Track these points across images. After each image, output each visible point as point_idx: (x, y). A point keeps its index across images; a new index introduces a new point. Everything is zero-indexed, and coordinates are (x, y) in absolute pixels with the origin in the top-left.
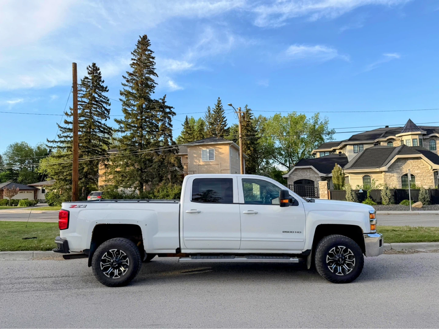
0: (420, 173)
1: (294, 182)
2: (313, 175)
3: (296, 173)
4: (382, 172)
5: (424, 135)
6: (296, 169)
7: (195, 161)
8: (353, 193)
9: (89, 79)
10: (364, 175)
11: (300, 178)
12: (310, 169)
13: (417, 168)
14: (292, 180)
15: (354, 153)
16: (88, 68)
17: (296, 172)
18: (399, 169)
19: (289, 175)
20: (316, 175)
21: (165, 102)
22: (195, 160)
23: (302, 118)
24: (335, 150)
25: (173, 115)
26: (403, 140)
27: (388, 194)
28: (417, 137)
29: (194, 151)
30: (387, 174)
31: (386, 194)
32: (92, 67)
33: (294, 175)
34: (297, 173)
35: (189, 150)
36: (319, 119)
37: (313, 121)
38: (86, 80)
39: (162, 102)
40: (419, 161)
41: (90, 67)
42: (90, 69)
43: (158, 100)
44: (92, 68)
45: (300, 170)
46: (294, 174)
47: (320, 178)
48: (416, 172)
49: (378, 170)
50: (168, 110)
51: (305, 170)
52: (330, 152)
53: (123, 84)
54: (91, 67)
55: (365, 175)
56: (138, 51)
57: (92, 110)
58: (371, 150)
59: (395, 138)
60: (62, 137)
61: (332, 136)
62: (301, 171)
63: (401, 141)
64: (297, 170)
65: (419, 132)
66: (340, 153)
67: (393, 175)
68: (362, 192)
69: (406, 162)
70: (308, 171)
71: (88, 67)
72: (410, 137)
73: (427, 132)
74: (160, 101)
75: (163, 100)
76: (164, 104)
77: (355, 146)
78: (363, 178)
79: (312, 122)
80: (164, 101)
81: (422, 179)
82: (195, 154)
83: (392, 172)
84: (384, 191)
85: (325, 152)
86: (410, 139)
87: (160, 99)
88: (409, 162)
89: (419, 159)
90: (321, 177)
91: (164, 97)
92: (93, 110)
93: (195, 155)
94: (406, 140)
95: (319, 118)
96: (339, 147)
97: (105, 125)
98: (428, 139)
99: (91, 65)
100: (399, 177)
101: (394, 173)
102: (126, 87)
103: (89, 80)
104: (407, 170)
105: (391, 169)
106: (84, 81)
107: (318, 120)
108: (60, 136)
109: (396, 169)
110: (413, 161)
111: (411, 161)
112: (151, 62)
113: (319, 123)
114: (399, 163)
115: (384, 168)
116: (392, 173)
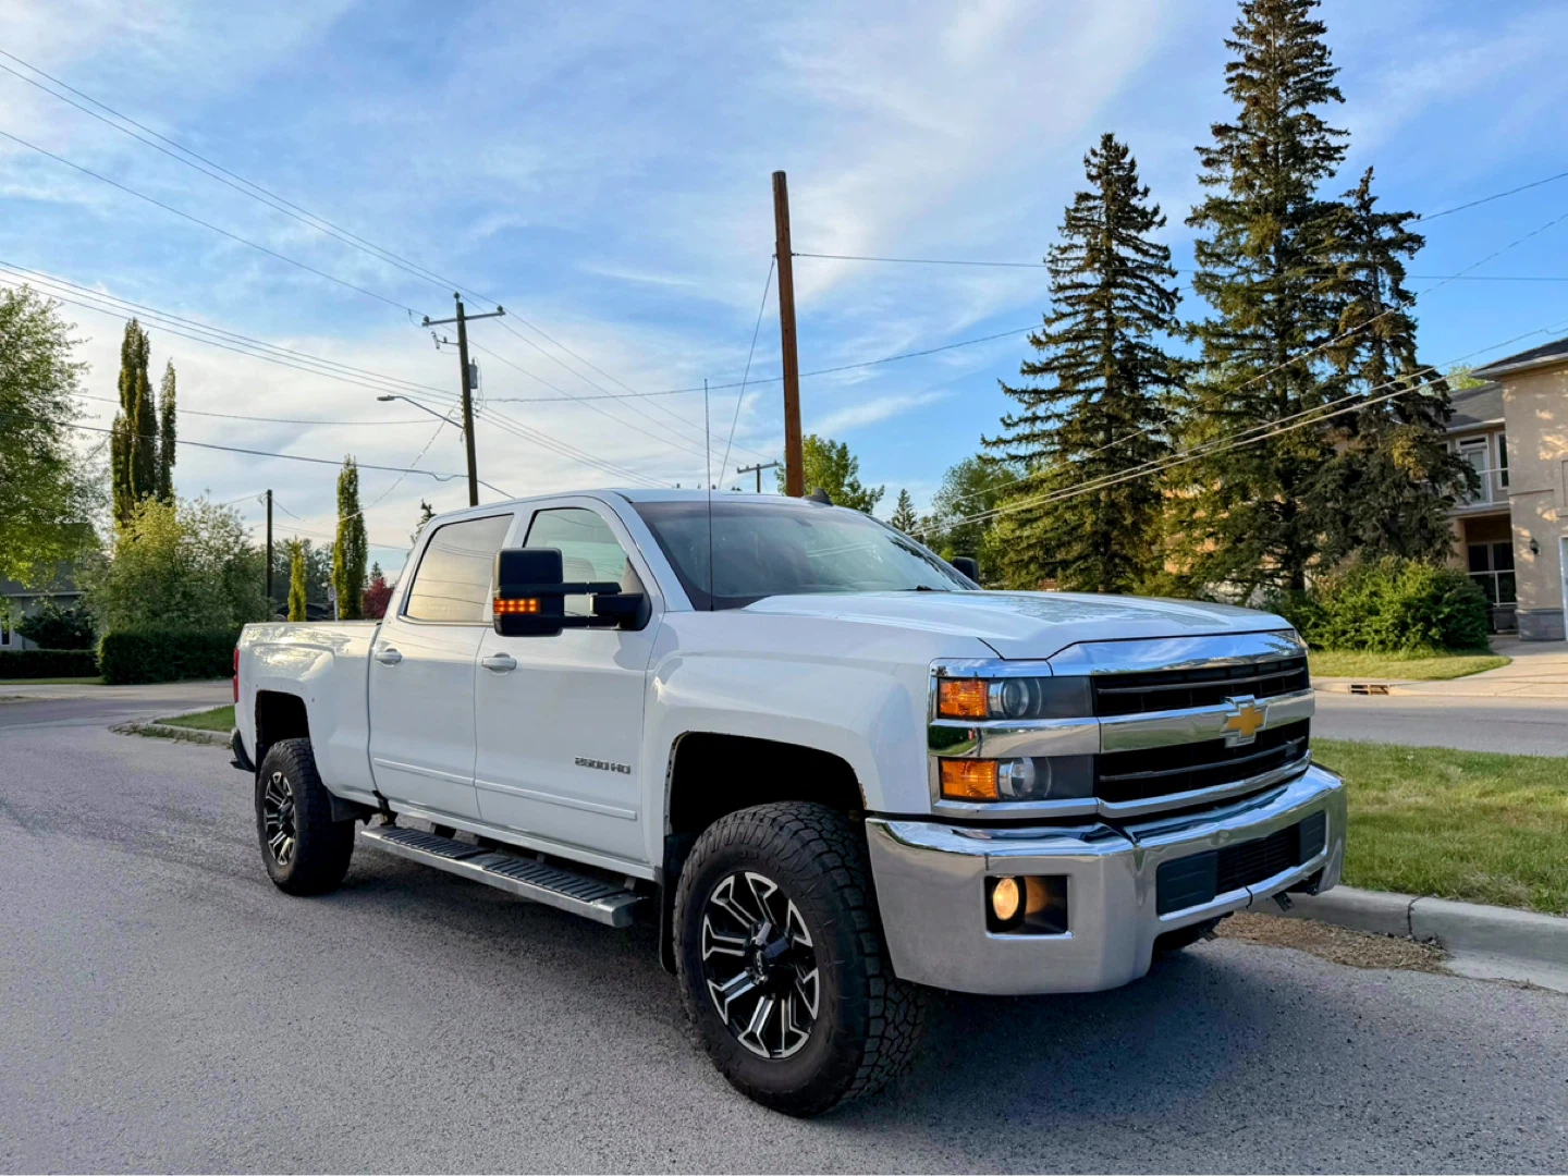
7: (1544, 444)
9: (1095, 198)
16: (1087, 161)
21: (1372, 200)
22: (1548, 439)
25: (1411, 250)
29: (1540, 396)
32: (1104, 152)
35: (1511, 393)
38: (1083, 205)
39: (1358, 202)
41: (1094, 153)
42: (1094, 160)
43: (1338, 201)
44: (1102, 156)
50: (1386, 233)
53: (1203, 181)
54: (1098, 152)
56: (1251, 27)
57: (1115, 308)
60: (1016, 424)
71: (1089, 154)
74: (1351, 202)
75: (1362, 193)
76: (1368, 211)
80: (1366, 198)
82: (1541, 411)
87: (1348, 194)
91: (1365, 182)
92: (1119, 309)
93: (1546, 415)
97: (1158, 354)
99: (1098, 148)
102: (1216, 186)
103: (1097, 202)
106: (1076, 210)
108: (1008, 421)
112: (1306, 51)
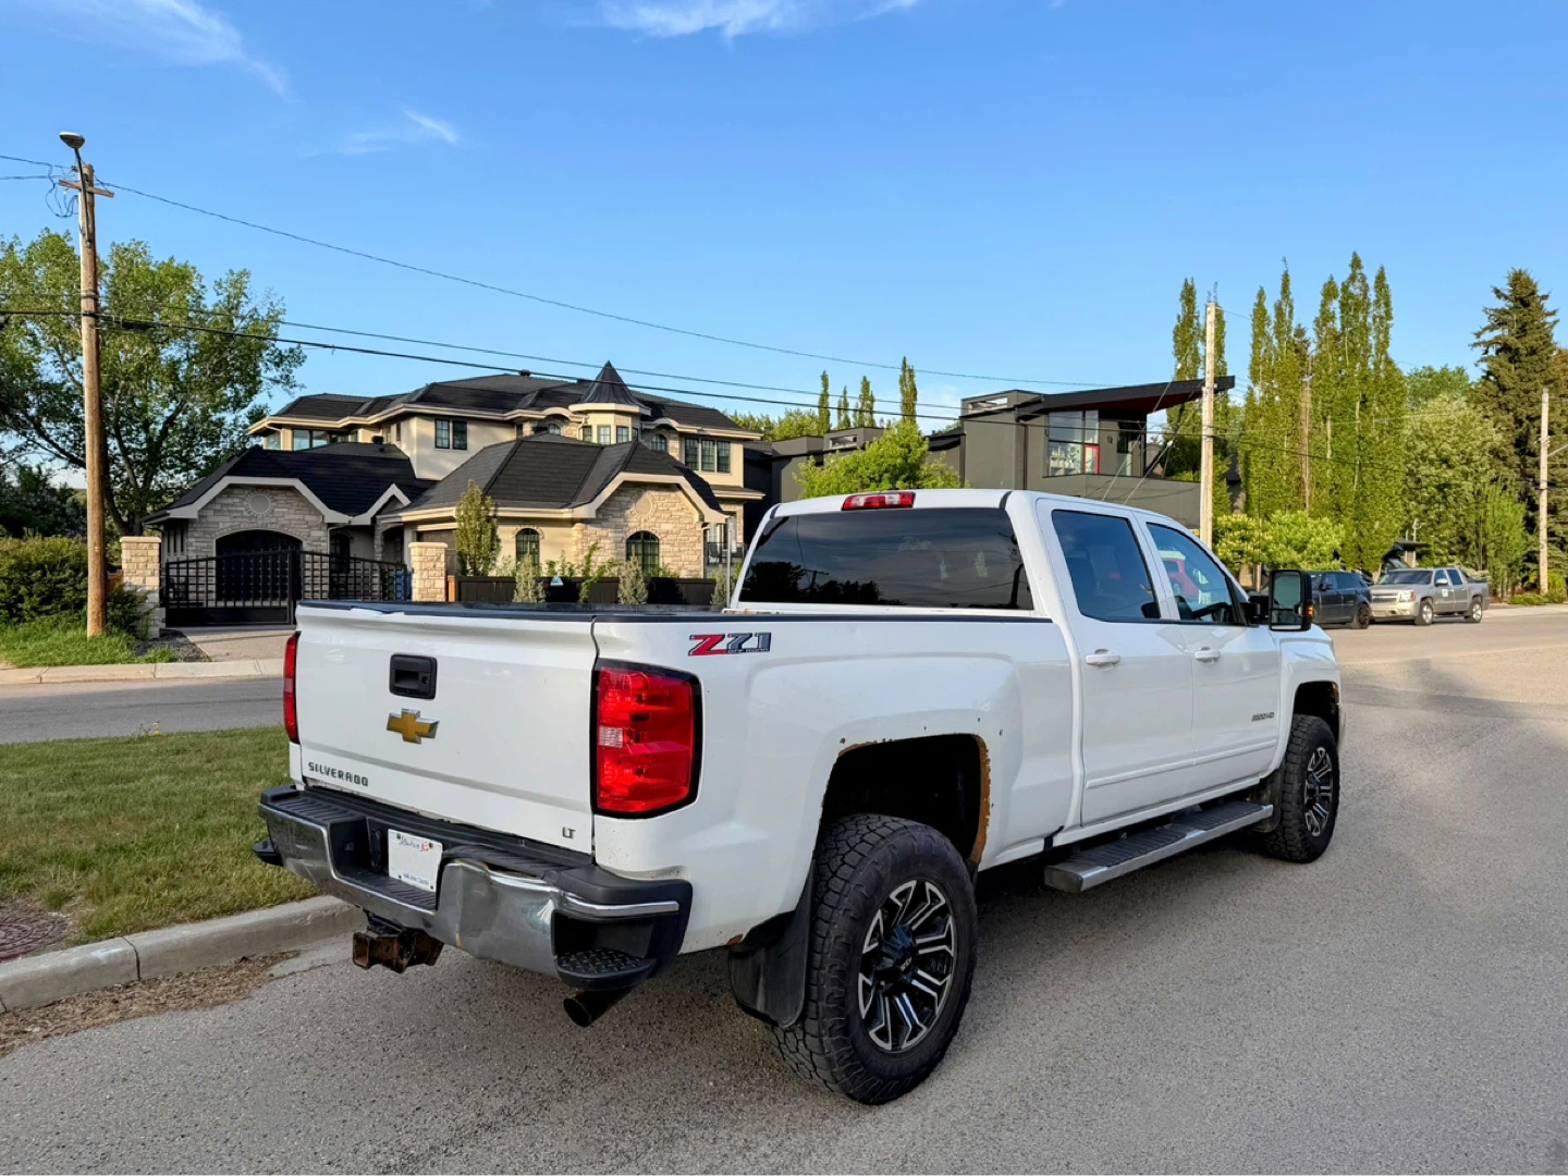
0: (672, 533)
1: (217, 541)
2: (297, 517)
3: (228, 505)
4: (572, 522)
5: (643, 418)
6: (231, 486)
8: (540, 587)
10: (520, 528)
11: (245, 526)
12: (289, 494)
13: (668, 515)
14: (210, 533)
15: (437, 447)
17: (230, 501)
18: (621, 517)
19: (199, 511)
20: (308, 518)
23: (182, 277)
24: (352, 429)
26: (590, 427)
27: (639, 591)
28: (627, 421)
30: (591, 529)
31: (636, 591)
33: (220, 511)
34: (232, 505)
36: (246, 296)
37: (222, 298)
40: (673, 495)
45: (247, 492)
46: (218, 507)
47: (325, 527)
48: (666, 527)
49: (566, 514)
51: (267, 496)
52: (330, 432)
55: (523, 527)
58: (534, 445)
59: (567, 416)
61: (291, 372)
62: (251, 497)
63: (584, 427)
64: (236, 491)
65: (635, 409)
66: (377, 440)
67: (604, 532)
68: (561, 584)
69: (640, 495)
70: (281, 497)
72: (610, 419)
73: (652, 412)
77: (439, 423)
78: (516, 536)
79: (210, 301)
81: (676, 549)
83: (604, 524)
84: (628, 584)
85: (311, 430)
86: (609, 426)
88: (650, 495)
89: (674, 491)
90: (330, 525)
94: (599, 427)
95: (245, 291)
96: (373, 419)
98: (649, 430)
100: (621, 542)
101: (607, 527)
104: (643, 520)
105: (602, 517)
107: (243, 299)
109: (615, 514)
110: (657, 493)
111: (653, 493)
113: (244, 310)
114: (624, 499)
115: (583, 512)
116: (602, 527)
